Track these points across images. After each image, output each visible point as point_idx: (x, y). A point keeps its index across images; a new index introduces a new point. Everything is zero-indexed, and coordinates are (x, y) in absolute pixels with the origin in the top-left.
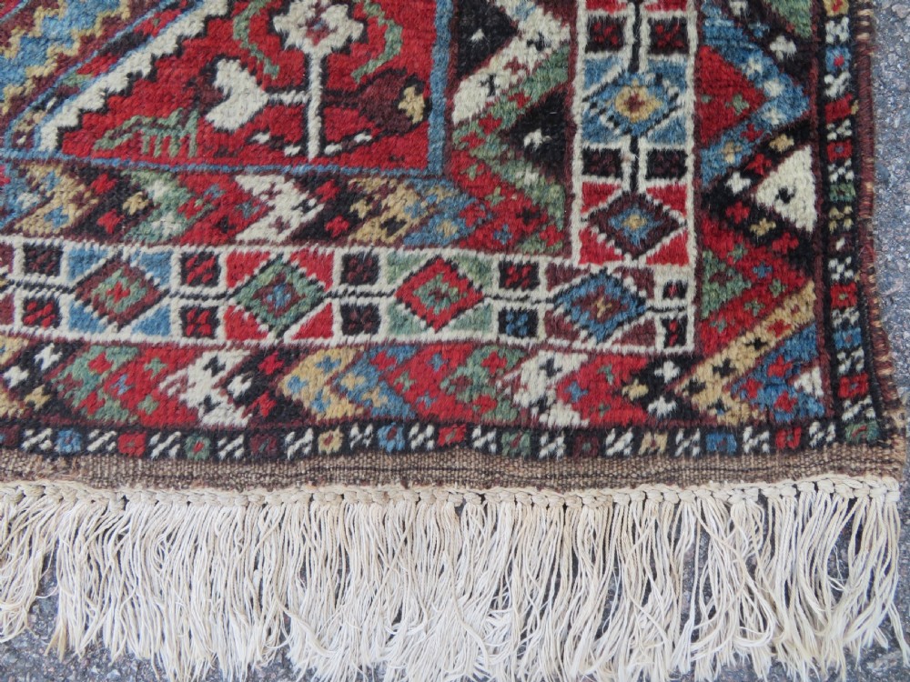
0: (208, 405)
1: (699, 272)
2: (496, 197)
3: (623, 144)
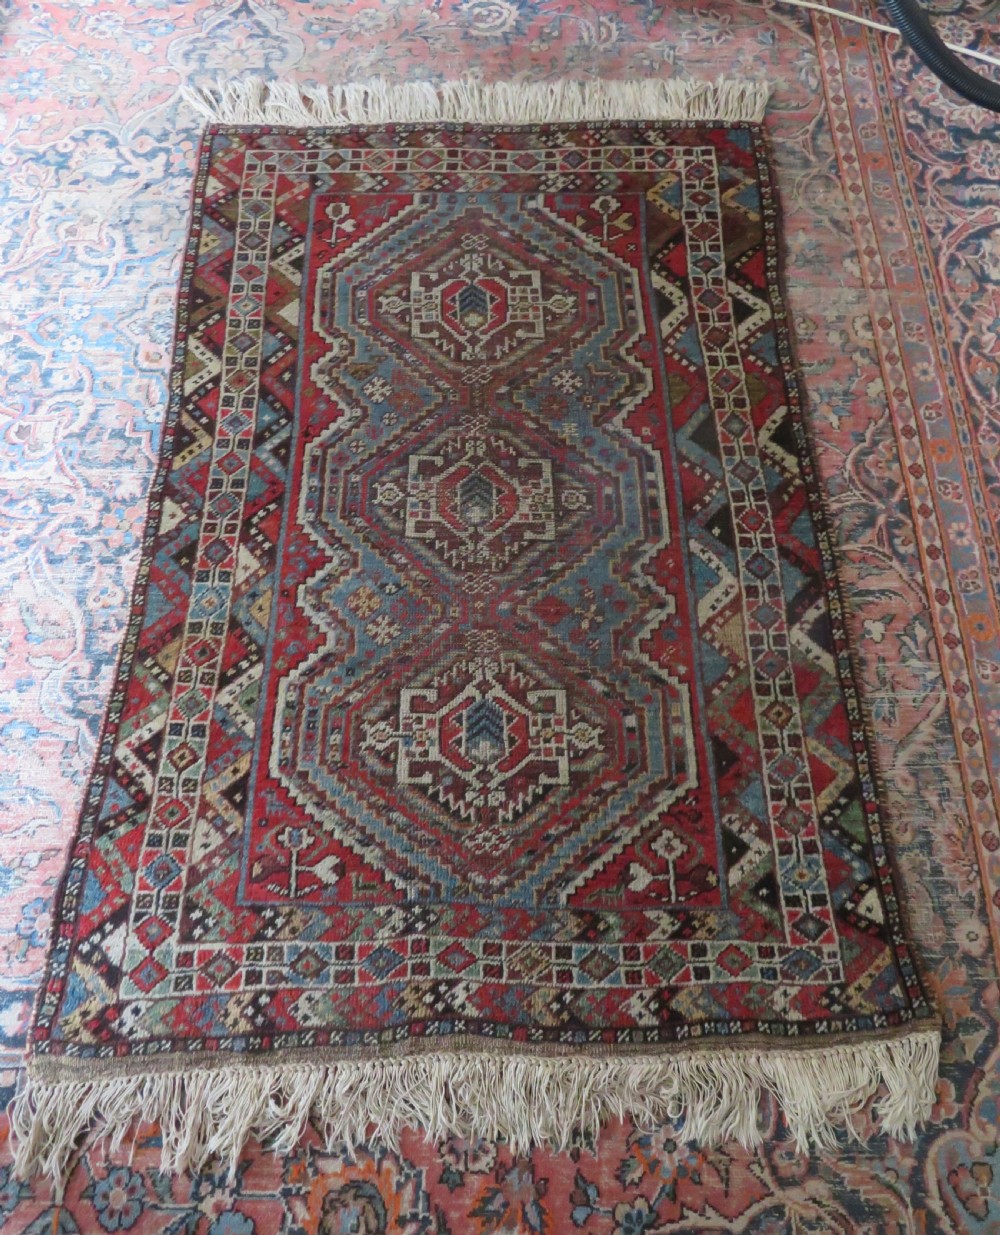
0: (641, 1015)
1: (841, 946)
2: (752, 917)
3: (799, 893)
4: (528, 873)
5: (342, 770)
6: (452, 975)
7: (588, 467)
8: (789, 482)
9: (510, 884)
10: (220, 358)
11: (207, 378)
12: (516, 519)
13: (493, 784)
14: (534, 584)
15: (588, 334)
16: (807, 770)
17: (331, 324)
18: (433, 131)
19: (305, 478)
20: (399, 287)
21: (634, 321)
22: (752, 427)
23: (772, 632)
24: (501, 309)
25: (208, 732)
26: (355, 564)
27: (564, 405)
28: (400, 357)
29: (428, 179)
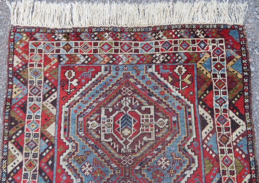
10: (22, 153)
11: (17, 164)
15: (172, 139)
17: (68, 135)
18: (108, 32)
20: (96, 115)
21: (191, 131)
24: (138, 126)
27: (162, 175)
28: (96, 152)
29: (107, 58)
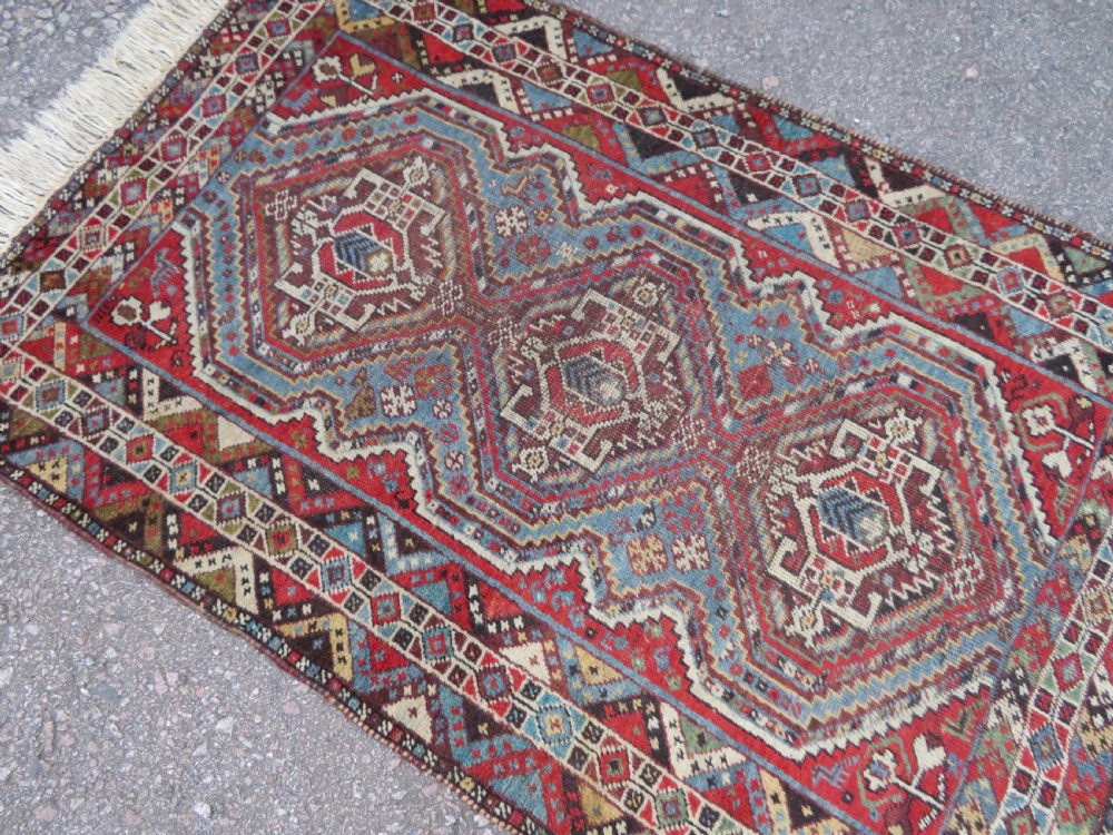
4: (1014, 557)
5: (828, 680)
6: (1084, 684)
7: (618, 261)
8: (738, 114)
9: (1017, 580)
10: (233, 545)
11: (250, 575)
12: (638, 358)
13: (911, 539)
14: (719, 383)
15: (470, 173)
16: (1021, 266)
17: (279, 401)
18: (100, 166)
19: (457, 536)
20: (283, 308)
21: (483, 125)
22: (664, 105)
23: (876, 216)
24: (383, 229)
25: (714, 807)
26: (598, 541)
27: (536, 240)
28: (373, 357)
29: (161, 205)
